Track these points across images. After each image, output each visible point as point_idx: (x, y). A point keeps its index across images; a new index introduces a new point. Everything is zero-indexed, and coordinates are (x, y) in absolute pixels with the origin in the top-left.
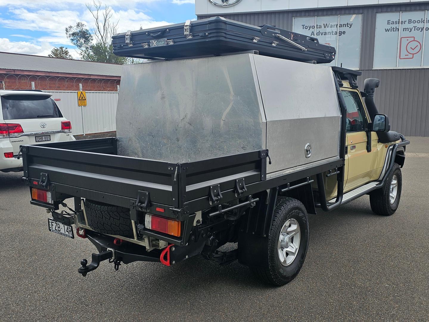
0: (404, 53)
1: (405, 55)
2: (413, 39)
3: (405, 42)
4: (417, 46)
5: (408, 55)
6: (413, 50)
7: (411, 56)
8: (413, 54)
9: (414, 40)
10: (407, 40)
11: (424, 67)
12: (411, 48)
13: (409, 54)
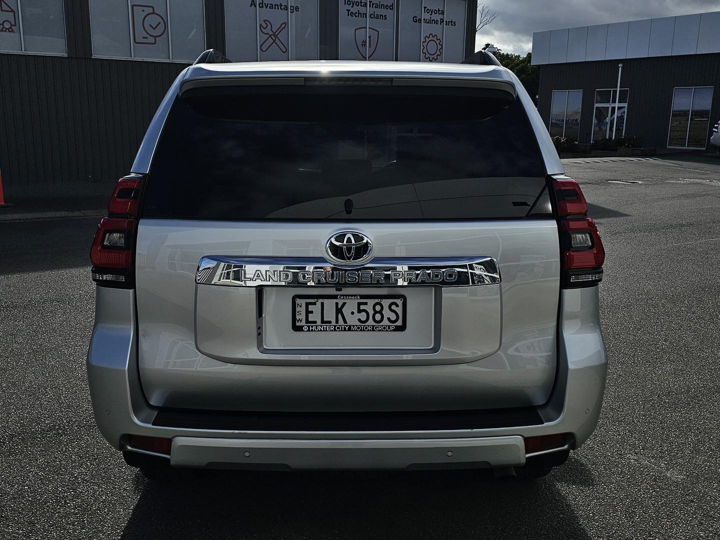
0: (140, 34)
1: (143, 38)
2: (151, 10)
3: (139, 14)
4: (160, 23)
5: (147, 38)
6: (154, 29)
7: (152, 40)
8: (155, 37)
9: (153, 13)
10: (143, 11)
11: (173, 60)
12: (150, 25)
13: (148, 36)
